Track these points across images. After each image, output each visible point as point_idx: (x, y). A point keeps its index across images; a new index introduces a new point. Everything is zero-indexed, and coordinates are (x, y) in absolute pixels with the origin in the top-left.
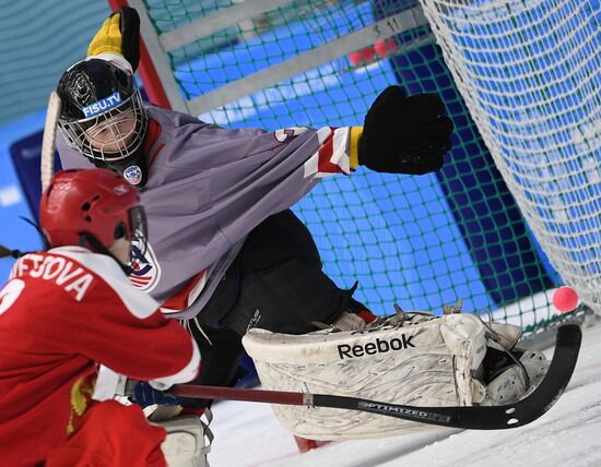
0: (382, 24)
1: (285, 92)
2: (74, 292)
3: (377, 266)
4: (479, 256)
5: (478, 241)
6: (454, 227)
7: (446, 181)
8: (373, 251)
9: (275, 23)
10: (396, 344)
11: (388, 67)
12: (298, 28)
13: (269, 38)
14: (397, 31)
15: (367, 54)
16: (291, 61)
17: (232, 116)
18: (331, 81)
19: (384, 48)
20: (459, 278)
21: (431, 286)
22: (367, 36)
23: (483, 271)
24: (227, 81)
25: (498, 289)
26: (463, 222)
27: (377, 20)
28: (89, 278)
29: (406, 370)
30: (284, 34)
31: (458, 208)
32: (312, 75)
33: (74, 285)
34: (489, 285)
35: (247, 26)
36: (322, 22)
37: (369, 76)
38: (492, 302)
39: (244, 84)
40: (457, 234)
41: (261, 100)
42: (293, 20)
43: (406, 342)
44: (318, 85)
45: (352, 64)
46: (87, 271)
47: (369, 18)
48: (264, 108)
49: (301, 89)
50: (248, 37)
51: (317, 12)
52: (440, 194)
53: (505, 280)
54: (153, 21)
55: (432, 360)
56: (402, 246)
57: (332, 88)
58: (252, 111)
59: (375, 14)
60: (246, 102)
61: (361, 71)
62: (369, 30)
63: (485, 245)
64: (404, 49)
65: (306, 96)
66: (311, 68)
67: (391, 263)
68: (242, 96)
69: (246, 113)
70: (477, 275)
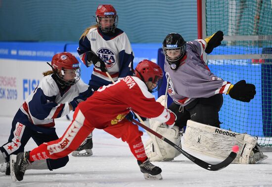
0: (263, 55)
1: (233, 62)
2: (130, 86)
3: (238, 114)
4: (264, 122)
5: (266, 118)
6: (261, 113)
7: (264, 100)
8: (239, 111)
9: (237, 44)
10: (231, 135)
11: (260, 66)
12: (242, 48)
13: (234, 47)
14: (266, 58)
15: (256, 61)
16: (237, 55)
17: (217, 63)
18: (245, 64)
19: (261, 61)
20: (257, 125)
21: (249, 125)
22: (258, 56)
23: (264, 126)
24: (219, 54)
25: (266, 132)
26: (264, 112)
27: (262, 53)
28: (134, 84)
29: (230, 142)
30: (238, 48)
31: (264, 108)
32: (241, 61)
33: (130, 85)
34: (264, 130)
35: (230, 42)
36: (249, 49)
37: (255, 67)
38: (263, 135)
39: (223, 56)
40: (261, 114)
41: (226, 62)
42: (242, 45)
43: (234, 135)
44: (241, 64)
45: (252, 62)
46: (135, 82)
47: (260, 52)
48: (226, 64)
49: (237, 63)
50: (229, 45)
51: (248, 46)
52: (261, 103)
53: (269, 131)
54: (207, 32)
55: (237, 143)
56: (247, 112)
57: (245, 66)
58: (223, 64)
59: (262, 52)
60: (222, 61)
61: (253, 64)
62: (260, 55)
63: (267, 120)
64: (266, 63)
65: (237, 65)
66: (241, 59)
67: (242, 115)
68: (222, 59)
69: (221, 64)
70: (262, 126)
